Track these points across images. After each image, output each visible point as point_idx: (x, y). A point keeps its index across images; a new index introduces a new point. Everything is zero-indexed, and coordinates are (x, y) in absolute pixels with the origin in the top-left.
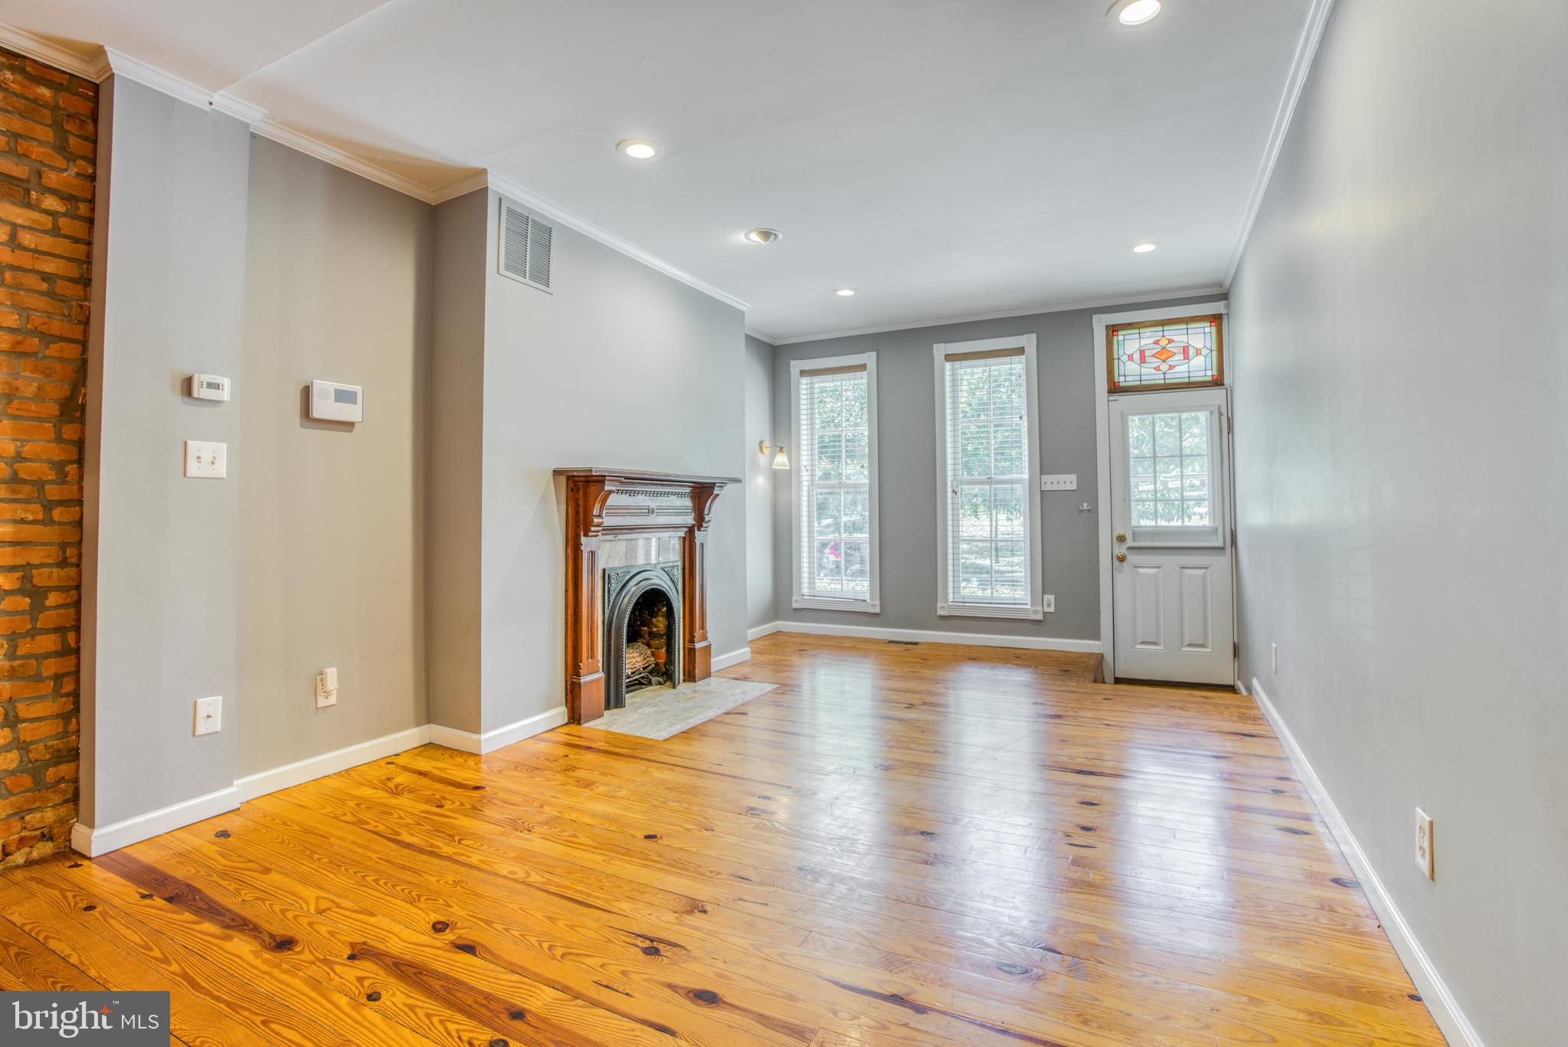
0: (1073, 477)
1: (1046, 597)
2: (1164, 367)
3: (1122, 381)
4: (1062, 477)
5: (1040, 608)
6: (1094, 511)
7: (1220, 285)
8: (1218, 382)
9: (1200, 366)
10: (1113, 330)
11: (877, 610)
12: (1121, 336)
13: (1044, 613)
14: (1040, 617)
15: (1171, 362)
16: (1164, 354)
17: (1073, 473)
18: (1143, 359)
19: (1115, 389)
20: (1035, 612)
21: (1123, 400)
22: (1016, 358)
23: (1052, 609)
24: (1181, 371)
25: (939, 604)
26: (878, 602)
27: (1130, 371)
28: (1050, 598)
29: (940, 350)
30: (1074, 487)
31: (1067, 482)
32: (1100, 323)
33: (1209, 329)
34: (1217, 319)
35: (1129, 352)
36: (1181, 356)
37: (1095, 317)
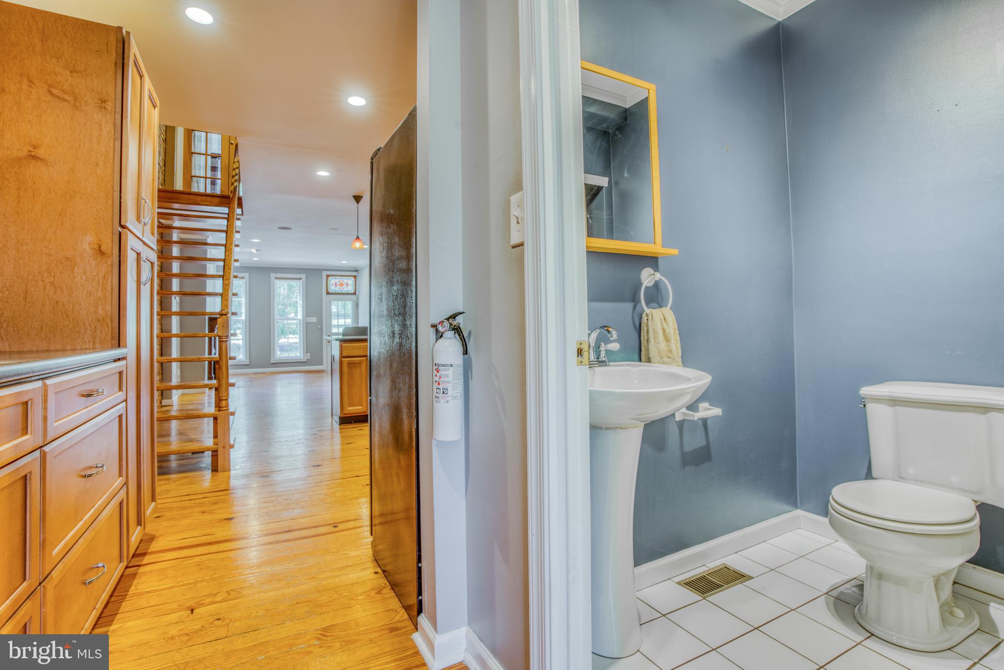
0: (316, 318)
1: (307, 354)
2: (341, 288)
3: (330, 291)
4: (312, 318)
5: (305, 358)
6: (321, 328)
7: (356, 268)
8: (355, 294)
9: (350, 289)
10: (328, 276)
11: (248, 363)
12: (330, 278)
13: (307, 359)
14: (305, 360)
15: (343, 287)
16: (341, 285)
17: (314, 317)
18: (336, 285)
19: (328, 293)
20: (304, 359)
21: (330, 296)
22: (299, 281)
23: (309, 358)
24: (346, 289)
25: (272, 359)
26: (248, 360)
27: (332, 289)
28: (309, 354)
29: (273, 275)
30: (316, 321)
31: (314, 319)
32: (325, 273)
33: (353, 279)
34: (355, 277)
35: (332, 283)
36: (346, 286)
37: (323, 272)
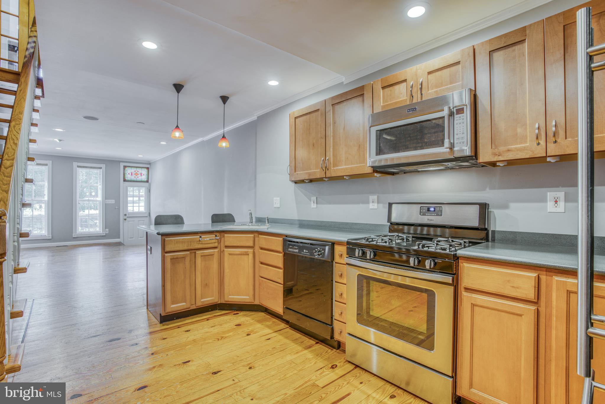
0: (114, 201)
1: (106, 230)
2: (136, 177)
3: (127, 179)
4: (111, 200)
5: (104, 232)
6: (119, 209)
7: (149, 161)
8: (147, 181)
9: (144, 178)
10: (125, 167)
11: (51, 238)
12: (127, 169)
13: (106, 234)
14: (104, 235)
15: (138, 176)
16: (136, 174)
17: (113, 199)
18: (132, 174)
19: (125, 180)
21: (127, 183)
22: (99, 170)
23: (108, 233)
24: (140, 178)
25: (73, 234)
26: (51, 236)
27: (128, 177)
28: (107, 230)
29: (75, 164)
30: (114, 203)
31: (112, 201)
32: (122, 165)
33: (146, 170)
34: (148, 168)
35: (129, 172)
36: (140, 175)
37: (121, 163)
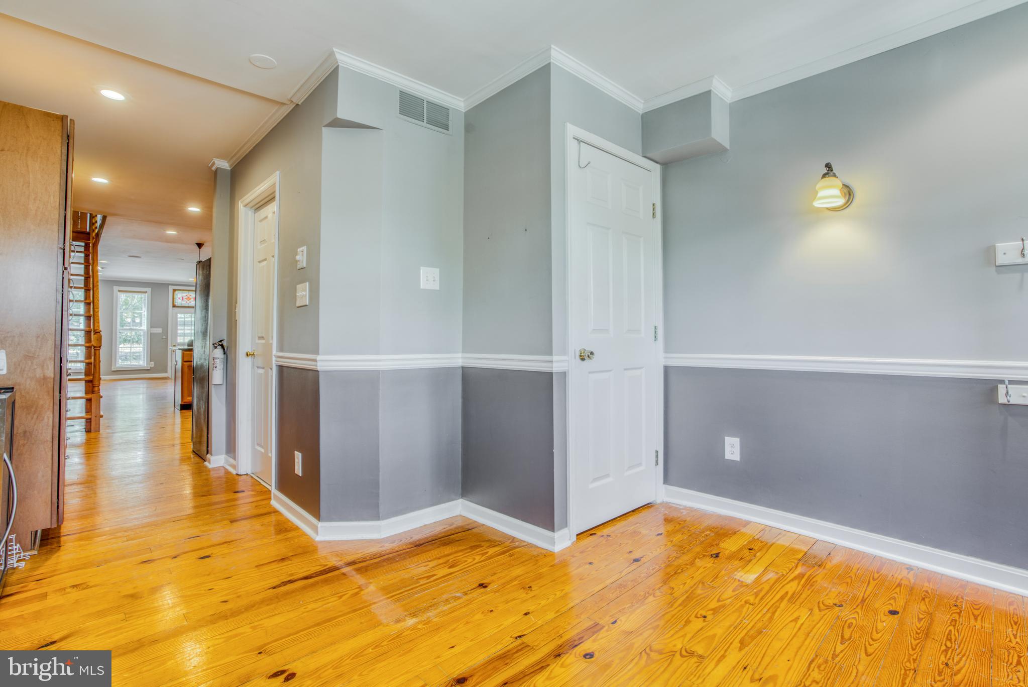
1: (151, 363)
2: (188, 302)
3: (176, 304)
4: (157, 329)
5: (149, 366)
6: (167, 339)
10: (174, 290)
12: (177, 292)
13: (151, 367)
14: (149, 368)
15: (190, 301)
16: (188, 299)
17: (160, 328)
18: (183, 299)
19: (174, 306)
20: (148, 367)
21: (176, 309)
22: (144, 294)
23: (153, 366)
25: (113, 367)
27: (179, 302)
28: (153, 363)
29: (116, 288)
30: (161, 332)
31: (159, 330)
32: (171, 288)
35: (179, 297)
37: (170, 286)
